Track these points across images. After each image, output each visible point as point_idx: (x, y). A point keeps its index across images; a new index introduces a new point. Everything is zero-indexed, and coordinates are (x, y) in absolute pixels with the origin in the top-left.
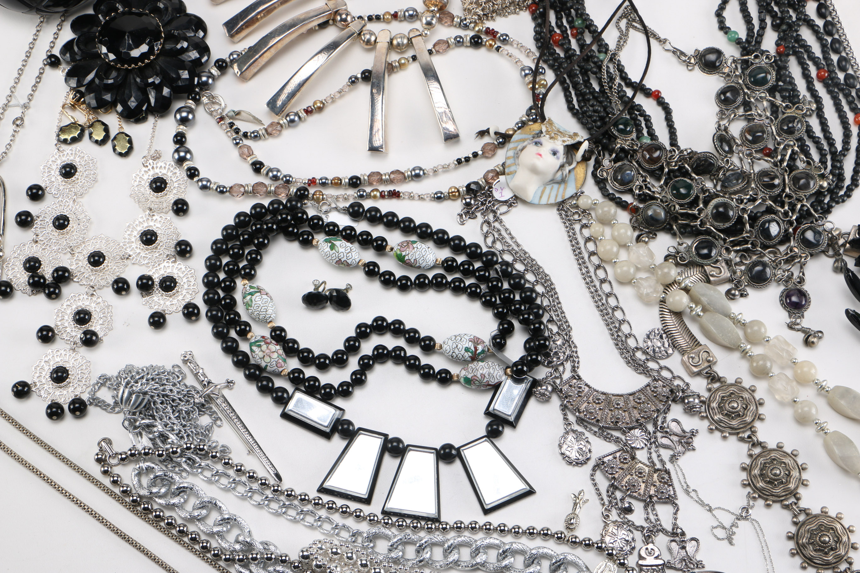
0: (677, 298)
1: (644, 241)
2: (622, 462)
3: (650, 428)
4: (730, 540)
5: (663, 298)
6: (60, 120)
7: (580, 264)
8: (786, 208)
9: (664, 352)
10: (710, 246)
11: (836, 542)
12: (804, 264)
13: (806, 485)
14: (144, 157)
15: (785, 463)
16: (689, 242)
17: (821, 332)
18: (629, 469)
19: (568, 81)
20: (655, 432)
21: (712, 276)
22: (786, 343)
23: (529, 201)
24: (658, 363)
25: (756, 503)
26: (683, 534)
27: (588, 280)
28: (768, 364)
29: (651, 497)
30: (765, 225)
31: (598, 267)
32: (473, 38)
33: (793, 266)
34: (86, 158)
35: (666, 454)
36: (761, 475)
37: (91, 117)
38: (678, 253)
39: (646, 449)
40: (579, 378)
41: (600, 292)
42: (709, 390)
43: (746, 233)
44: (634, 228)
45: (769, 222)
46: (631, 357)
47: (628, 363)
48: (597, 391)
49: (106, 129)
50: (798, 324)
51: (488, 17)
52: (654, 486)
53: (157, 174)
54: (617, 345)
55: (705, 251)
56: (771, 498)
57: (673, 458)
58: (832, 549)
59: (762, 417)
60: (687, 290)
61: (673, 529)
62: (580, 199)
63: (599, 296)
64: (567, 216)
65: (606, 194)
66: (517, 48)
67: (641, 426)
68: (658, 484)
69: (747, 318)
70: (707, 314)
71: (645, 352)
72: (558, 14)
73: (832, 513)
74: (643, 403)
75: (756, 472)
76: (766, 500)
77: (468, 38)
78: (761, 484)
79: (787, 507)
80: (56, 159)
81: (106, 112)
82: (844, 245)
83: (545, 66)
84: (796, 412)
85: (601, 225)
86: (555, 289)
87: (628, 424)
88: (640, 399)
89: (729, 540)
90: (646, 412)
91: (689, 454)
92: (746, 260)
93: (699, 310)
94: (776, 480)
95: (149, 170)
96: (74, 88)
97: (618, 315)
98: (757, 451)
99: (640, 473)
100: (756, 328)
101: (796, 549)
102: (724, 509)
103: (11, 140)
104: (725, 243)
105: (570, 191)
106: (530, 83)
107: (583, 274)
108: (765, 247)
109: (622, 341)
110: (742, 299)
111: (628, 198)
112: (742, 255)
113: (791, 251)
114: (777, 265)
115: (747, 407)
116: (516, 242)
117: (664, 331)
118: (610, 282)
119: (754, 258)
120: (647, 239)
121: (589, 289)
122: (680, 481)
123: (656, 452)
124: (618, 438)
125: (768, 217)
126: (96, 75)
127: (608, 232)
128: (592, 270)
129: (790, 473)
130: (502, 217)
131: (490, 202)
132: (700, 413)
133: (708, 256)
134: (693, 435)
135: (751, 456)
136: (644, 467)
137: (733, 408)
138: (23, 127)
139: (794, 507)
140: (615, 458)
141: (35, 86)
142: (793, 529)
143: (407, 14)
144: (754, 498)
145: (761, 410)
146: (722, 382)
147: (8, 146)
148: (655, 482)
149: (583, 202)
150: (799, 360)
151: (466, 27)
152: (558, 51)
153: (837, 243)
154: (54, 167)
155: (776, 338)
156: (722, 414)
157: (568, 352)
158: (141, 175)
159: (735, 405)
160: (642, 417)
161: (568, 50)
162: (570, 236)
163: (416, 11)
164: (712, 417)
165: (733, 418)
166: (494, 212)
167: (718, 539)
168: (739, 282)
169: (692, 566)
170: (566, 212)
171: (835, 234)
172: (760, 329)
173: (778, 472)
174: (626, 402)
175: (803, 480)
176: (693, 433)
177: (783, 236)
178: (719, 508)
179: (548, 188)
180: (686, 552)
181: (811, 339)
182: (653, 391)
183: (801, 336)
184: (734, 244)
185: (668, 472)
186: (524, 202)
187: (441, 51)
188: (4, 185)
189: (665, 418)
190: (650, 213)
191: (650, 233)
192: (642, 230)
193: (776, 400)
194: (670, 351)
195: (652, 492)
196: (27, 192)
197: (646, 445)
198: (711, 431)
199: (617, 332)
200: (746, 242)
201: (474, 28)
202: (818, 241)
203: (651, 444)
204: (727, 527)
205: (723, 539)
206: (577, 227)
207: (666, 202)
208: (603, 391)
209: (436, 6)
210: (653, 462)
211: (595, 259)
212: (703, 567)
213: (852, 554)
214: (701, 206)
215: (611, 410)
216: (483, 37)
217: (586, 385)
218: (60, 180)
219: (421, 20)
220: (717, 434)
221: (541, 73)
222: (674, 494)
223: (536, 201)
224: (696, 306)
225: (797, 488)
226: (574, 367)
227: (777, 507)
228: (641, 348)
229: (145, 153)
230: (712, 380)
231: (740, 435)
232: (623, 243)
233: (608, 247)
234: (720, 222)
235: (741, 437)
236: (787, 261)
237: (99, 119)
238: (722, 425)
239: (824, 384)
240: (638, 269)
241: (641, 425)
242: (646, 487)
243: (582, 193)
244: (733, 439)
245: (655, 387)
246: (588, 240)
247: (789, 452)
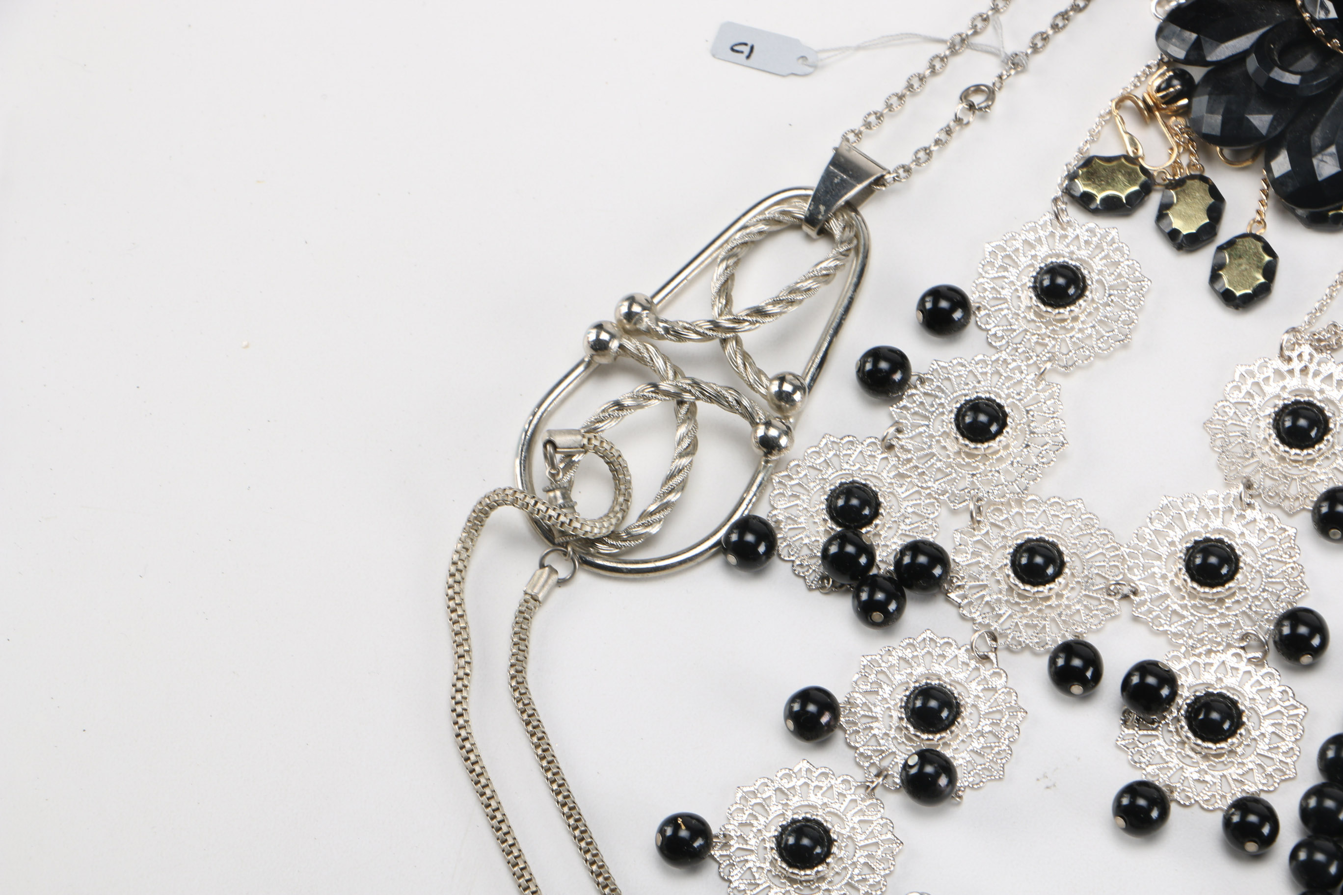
6: (1094, 137)
14: (1294, 330)
34: (1123, 269)
37: (1185, 160)
49: (1216, 211)
53: (1311, 393)
80: (1039, 240)
81: (1236, 161)
95: (1291, 372)
96: (1176, 60)
103: (937, 142)
126: (1258, 47)
138: (983, 117)
141: (1064, 15)
147: (921, 155)
154: (1024, 261)
158: (1259, 378)
188: (866, 257)
196: (922, 301)
218: (1026, 302)
229: (1300, 320)
237: (1207, 174)
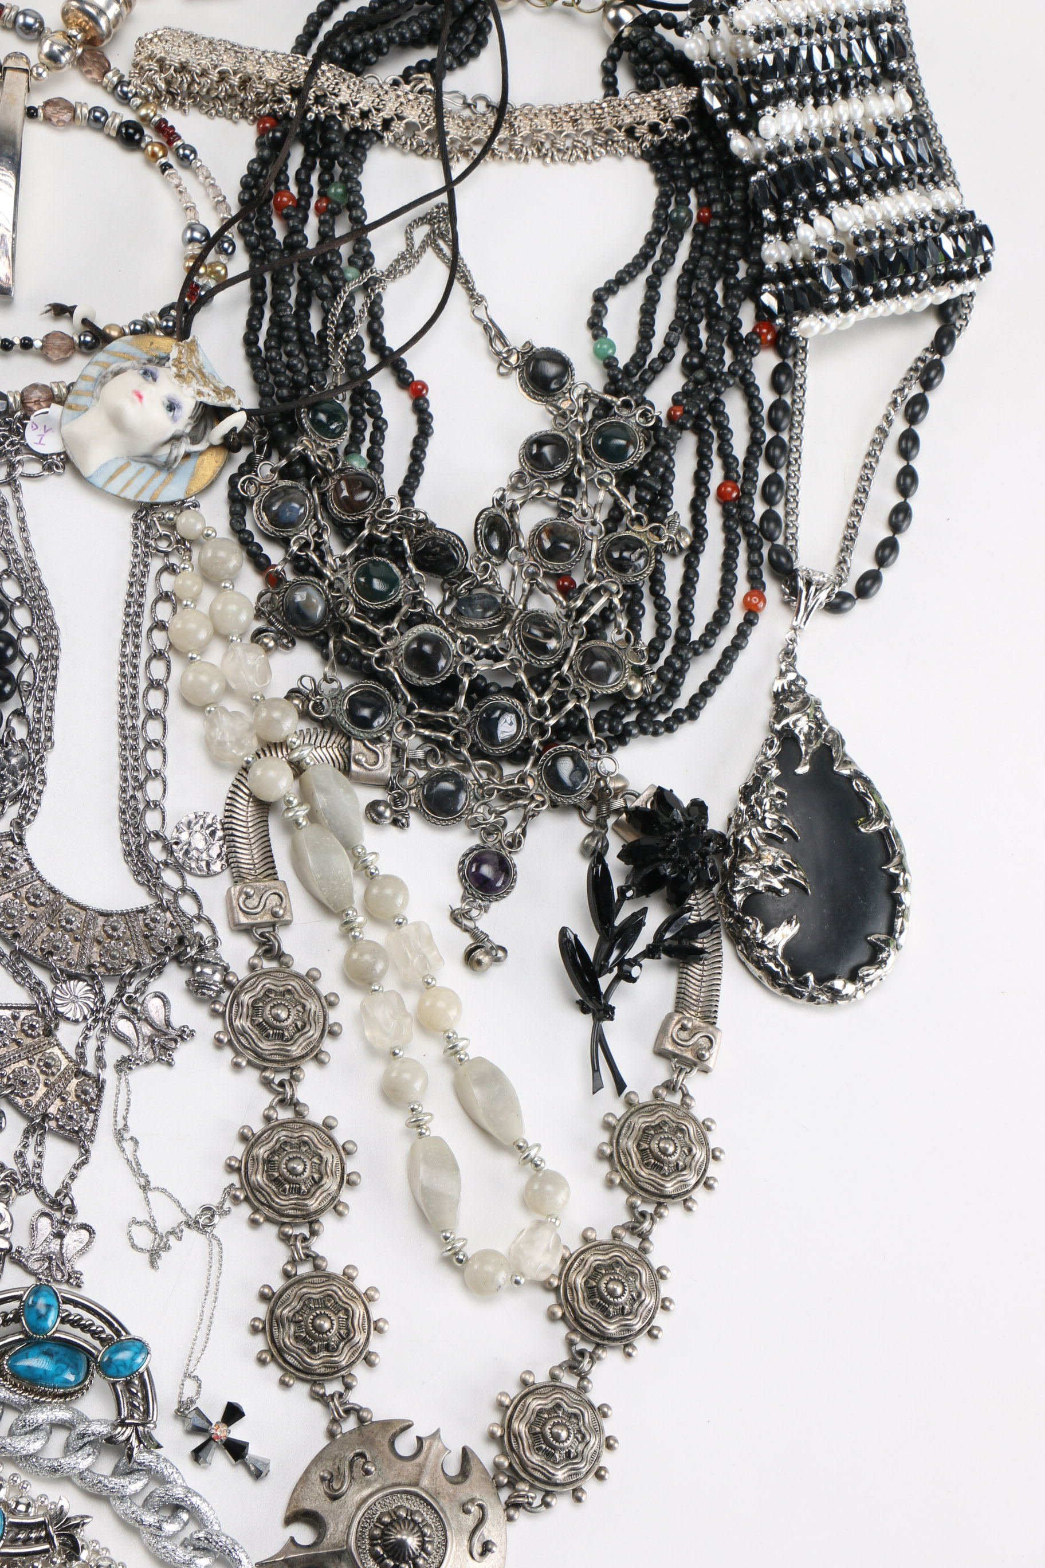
0: (272, 774)
1: (266, 645)
2: (23, 1031)
3: (110, 991)
4: (154, 1256)
5: (248, 762)
7: (126, 635)
8: (546, 698)
9: (203, 864)
10: (380, 707)
11: (342, 1338)
12: (533, 816)
13: (340, 1214)
15: (321, 1158)
16: (345, 682)
17: (504, 950)
18: (31, 1050)
19: (268, 289)
20: (113, 1003)
21: (358, 763)
22: (430, 940)
23: (87, 472)
24: (183, 878)
25: (234, 1209)
26: (72, 1210)
27: (128, 669)
28: (379, 967)
29: (45, 1117)
30: (494, 712)
31: (158, 655)
32: (127, 124)
33: (510, 808)
35: (114, 1051)
36: (268, 1162)
38: (316, 692)
39: (83, 1025)
40: (21, 843)
41: (139, 703)
42: (252, 967)
43: (454, 711)
44: (259, 614)
45: (505, 710)
46: (139, 846)
47: (128, 854)
48: (43, 881)
50: (471, 919)
51: (174, 100)
52: (63, 1100)
54: (123, 812)
55: (366, 712)
56: (265, 1210)
57: (124, 1065)
58: (327, 1348)
59: (323, 1057)
60: (298, 768)
61: (58, 1194)
62: (186, 513)
63: (135, 708)
64: (147, 535)
65: (238, 527)
66: (203, 184)
67: (92, 978)
68: (72, 1098)
69: (384, 866)
70: (315, 827)
71: (168, 849)
72: (309, 159)
73: (361, 1285)
74: (119, 939)
75: (262, 1152)
76: (256, 1210)
77: (117, 122)
78: (259, 1178)
79: (285, 1238)
82: (618, 812)
83: (239, 243)
84: (387, 1073)
85: (199, 580)
86: (57, 658)
87: (70, 964)
88: (114, 929)
89: (152, 1255)
90: (113, 957)
91: (158, 1069)
92: (436, 762)
93: (301, 812)
94: (289, 1182)
97: (153, 759)
98: (284, 1114)
99: (48, 1065)
100: (389, 891)
101: (264, 1322)
102: (170, 1196)
104: (409, 712)
105: (173, 491)
106: (192, 257)
107: (124, 655)
108: (477, 753)
109: (136, 809)
110: (393, 830)
111: (275, 554)
112: (432, 750)
113: (522, 780)
114: (483, 793)
115: (304, 1027)
116: (26, 540)
117: (223, 824)
118: (166, 693)
119: (451, 764)
120: (272, 644)
121: (123, 687)
122: (116, 1110)
123: (99, 1039)
124: (39, 984)
125: (506, 700)
127: (208, 596)
128: (145, 654)
129: (321, 1179)
130: (24, 483)
131: (12, 444)
132: (214, 1003)
133: (365, 724)
134: (180, 1036)
135: (268, 1119)
136: (62, 1057)
137: (277, 1018)
139: (298, 1244)
140: (15, 1018)
142: (277, 1284)
143: (21, 19)
144: (236, 1198)
145: (327, 1045)
146: (281, 964)
148: (69, 1094)
149: (187, 523)
150: (439, 983)
151: (124, 99)
152: (277, 225)
153: (609, 805)
155: (418, 925)
156: (252, 1021)
157: (24, 785)
159: (283, 1015)
160: (103, 965)
161: (295, 231)
162: (133, 575)
163: (42, 24)
164: (230, 1019)
165: (268, 1036)
166: (12, 466)
167: (134, 1246)
168: (402, 796)
169: (59, 1277)
170: (148, 527)
171: (612, 785)
172: (395, 896)
173: (300, 1168)
174: (87, 925)
175: (340, 1202)
176: (184, 1035)
177: (520, 748)
178: (164, 1191)
179: (135, 467)
180: (61, 1245)
181: (479, 955)
182: (147, 925)
183: (467, 941)
184: (425, 722)
185: (100, 1085)
186: (77, 473)
187: (54, 120)
189: (146, 984)
190: (300, 597)
191: (286, 636)
192: (272, 624)
193: (364, 1038)
194: (216, 867)
195: (52, 1110)
197: (85, 1018)
198: (219, 1043)
199: (134, 788)
200: (448, 729)
201: (138, 107)
202: (575, 784)
203: (96, 1021)
204: (160, 1230)
205: (142, 1250)
206: (156, 564)
207: (338, 591)
208: (53, 884)
209: (82, 30)
210: (82, 1056)
211: (159, 639)
212: (78, 1286)
213: (359, 1371)
214: (395, 625)
215: (52, 928)
216: (147, 131)
217: (28, 860)
219: (41, 45)
220: (228, 1054)
221: (226, 250)
222: (92, 1130)
223: (99, 482)
224: (300, 804)
225: (321, 1211)
226: (22, 817)
227: (270, 1231)
228: (165, 839)
230: (266, 952)
231: (267, 1074)
232: (224, 632)
233: (192, 626)
234: (415, 670)
235: (266, 1078)
236: (505, 797)
238: (243, 1041)
239: (461, 1044)
240: (228, 690)
241: (94, 977)
242: (46, 1095)
243: (196, 506)
244: (252, 1076)
245: (154, 920)
246: (164, 597)
247: (340, 1142)
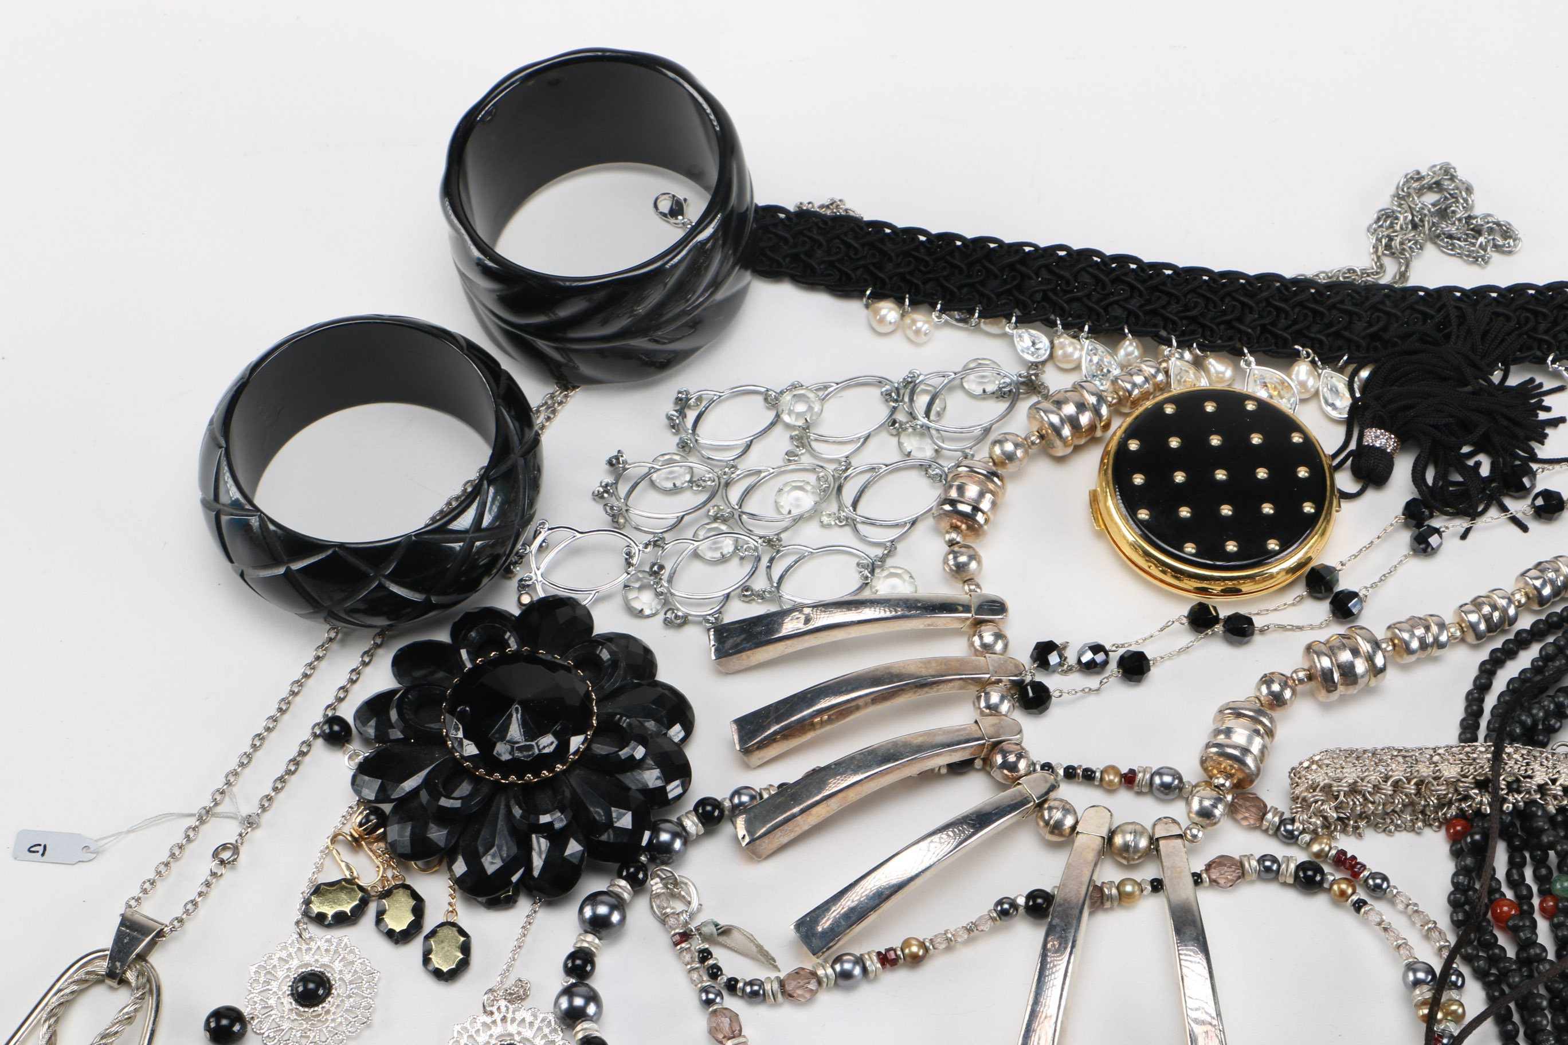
6: (319, 868)
14: (491, 991)
19: (1516, 1018)
32: (1302, 867)
34: (357, 966)
37: (389, 874)
49: (419, 910)
51: (1346, 825)
53: (511, 1035)
66: (1404, 912)
72: (1514, 852)
77: (1292, 866)
80: (290, 955)
81: (427, 869)
83: (1465, 970)
95: (494, 1022)
96: (370, 801)
103: (200, 894)
106: (1424, 1003)
126: (426, 783)
138: (233, 868)
141: (281, 779)
143: (1157, 780)
147: (190, 906)
151: (1291, 838)
152: (1502, 940)
154: (281, 974)
158: (472, 1032)
161: (1527, 944)
163: (1180, 779)
187: (1222, 881)
188: (159, 995)
196: (208, 1022)
201: (1309, 844)
209: (1229, 776)
216: (1327, 869)
218: (287, 1007)
219: (1188, 803)
221: (1455, 984)
229: (494, 982)
237: (407, 882)
